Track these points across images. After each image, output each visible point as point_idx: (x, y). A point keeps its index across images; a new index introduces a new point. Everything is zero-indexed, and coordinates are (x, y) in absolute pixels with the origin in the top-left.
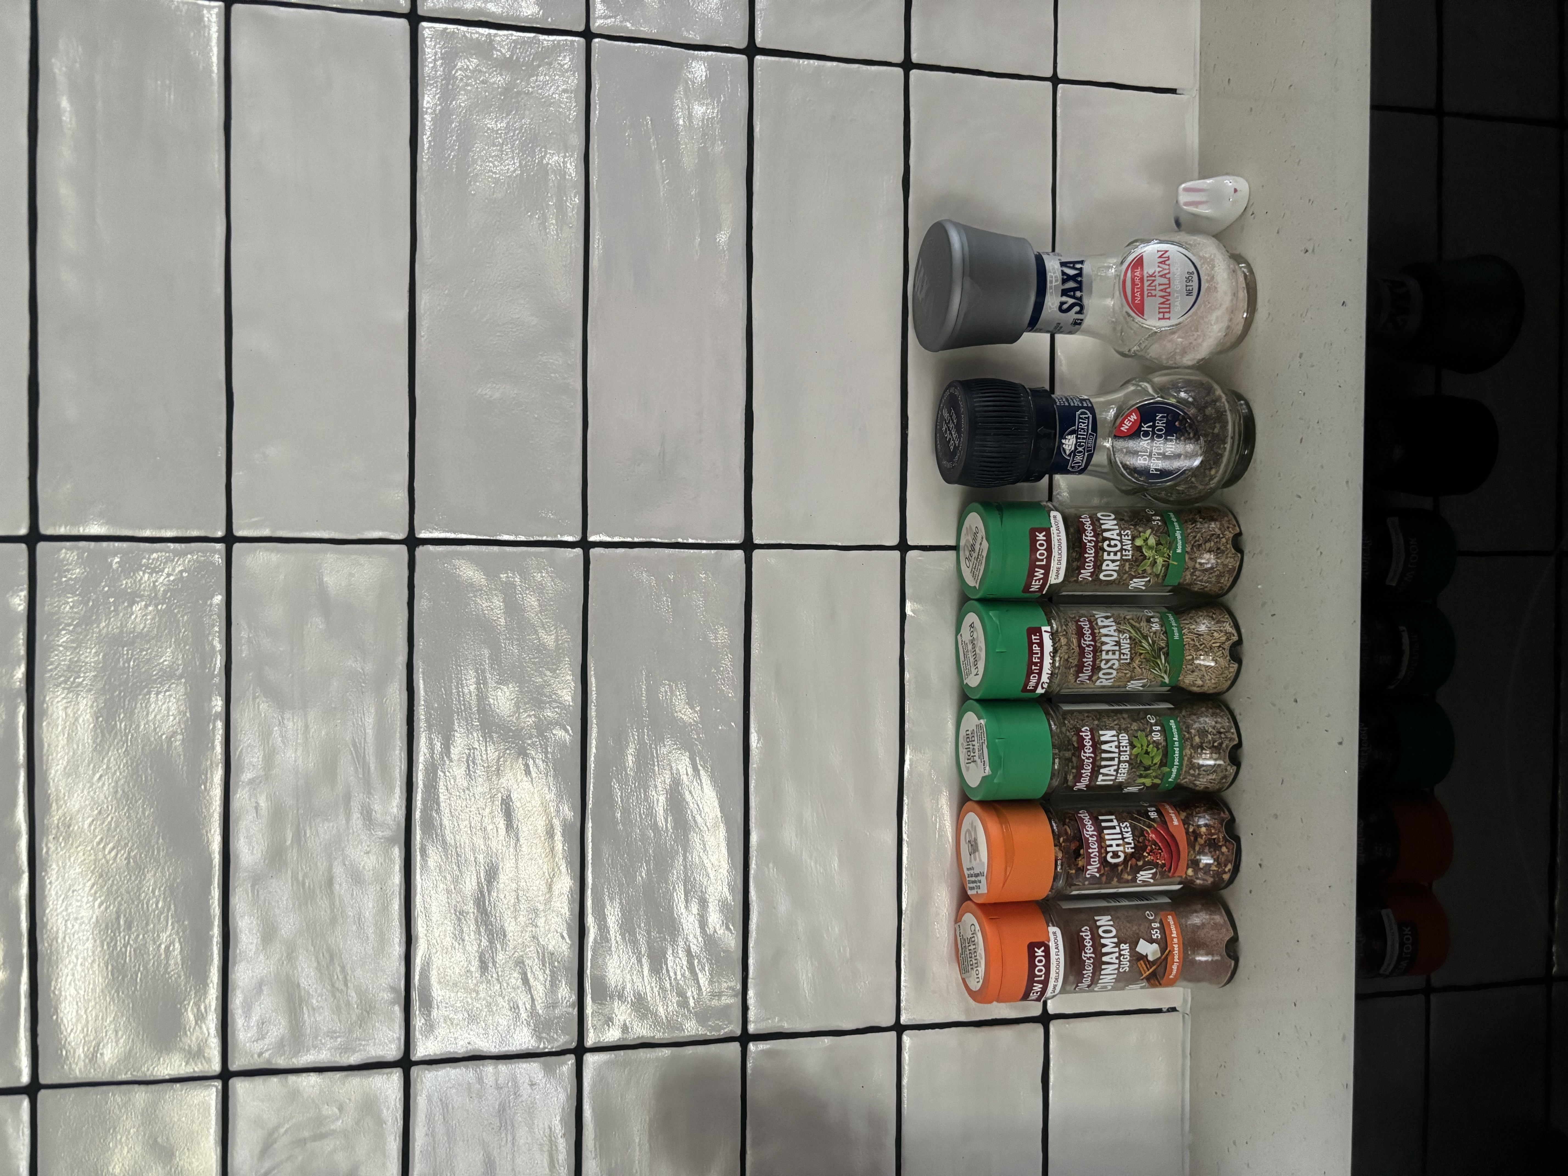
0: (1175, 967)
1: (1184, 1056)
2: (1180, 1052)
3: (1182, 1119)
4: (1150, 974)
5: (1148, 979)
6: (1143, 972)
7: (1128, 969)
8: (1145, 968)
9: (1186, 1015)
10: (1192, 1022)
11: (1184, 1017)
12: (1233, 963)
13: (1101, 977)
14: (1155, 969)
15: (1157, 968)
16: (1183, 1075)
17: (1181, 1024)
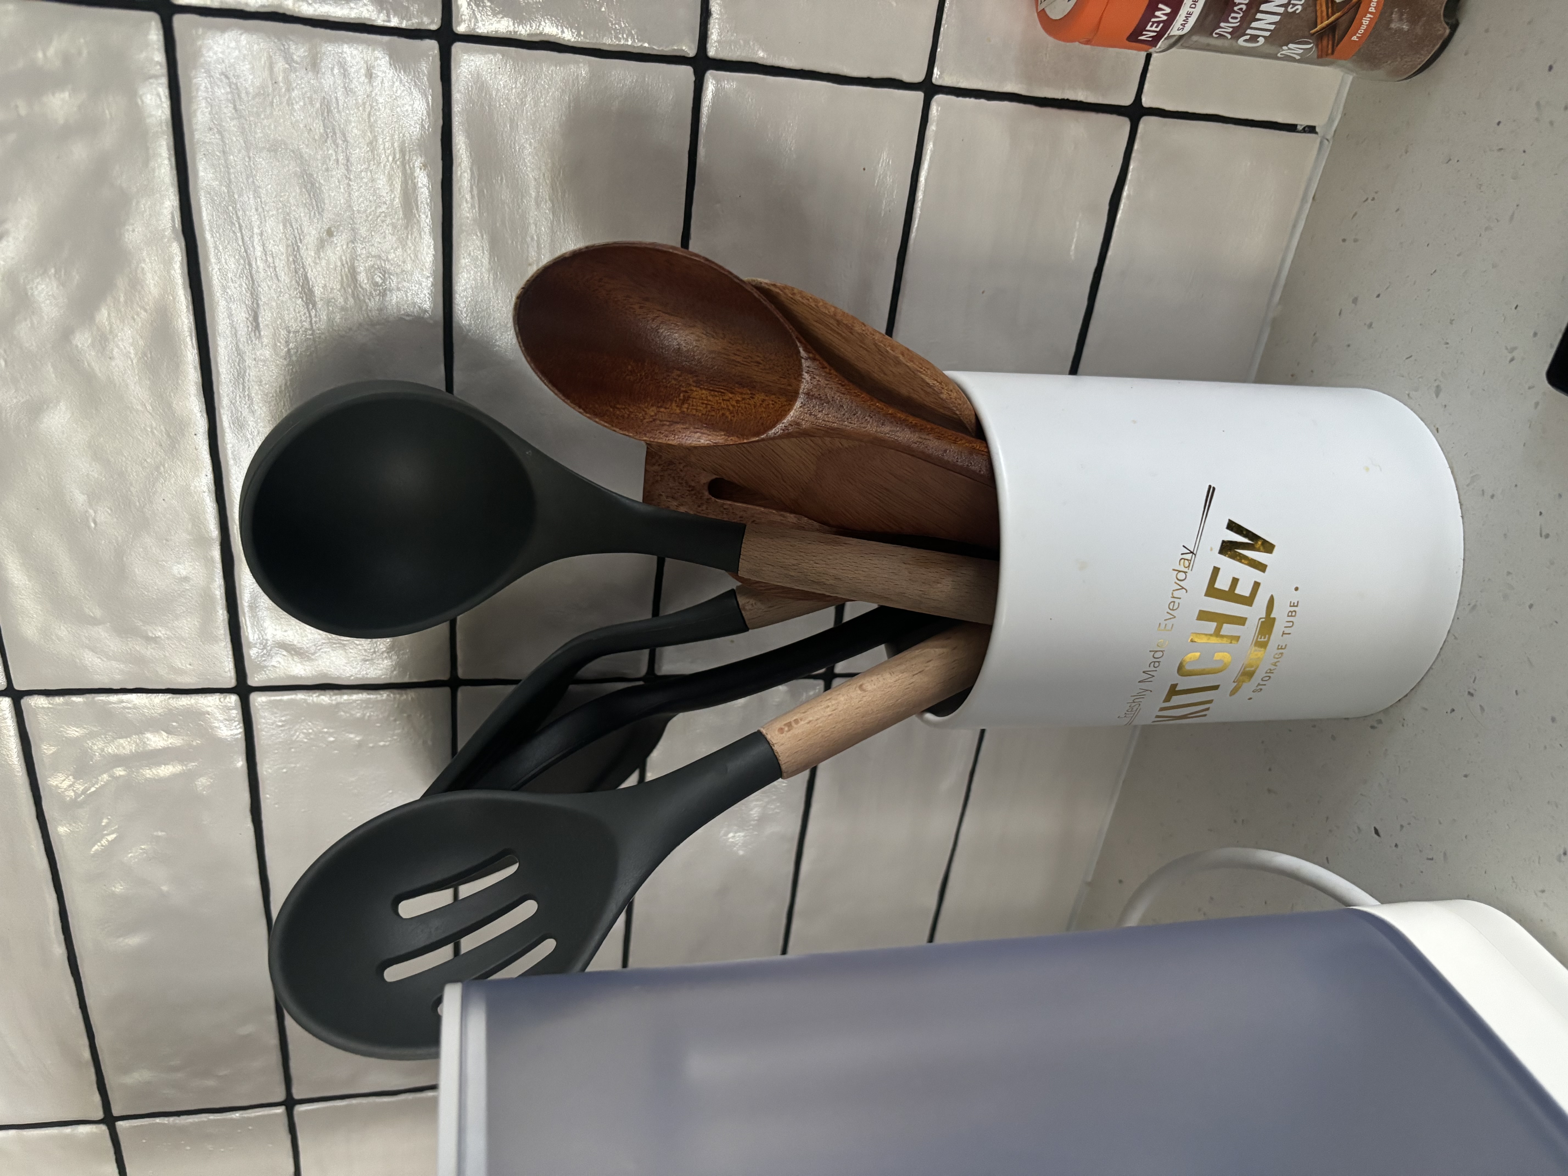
0: (1366, 22)
1: (1304, 199)
2: (1301, 193)
3: (1275, 286)
4: (1328, 25)
5: (1320, 37)
6: (1319, 21)
7: (1300, 7)
8: (1325, 14)
9: (1326, 142)
10: (1331, 151)
11: (1321, 143)
12: (1448, 31)
13: (1259, 16)
14: (1337, 19)
15: (1340, 17)
16: (1294, 226)
17: (1315, 152)
